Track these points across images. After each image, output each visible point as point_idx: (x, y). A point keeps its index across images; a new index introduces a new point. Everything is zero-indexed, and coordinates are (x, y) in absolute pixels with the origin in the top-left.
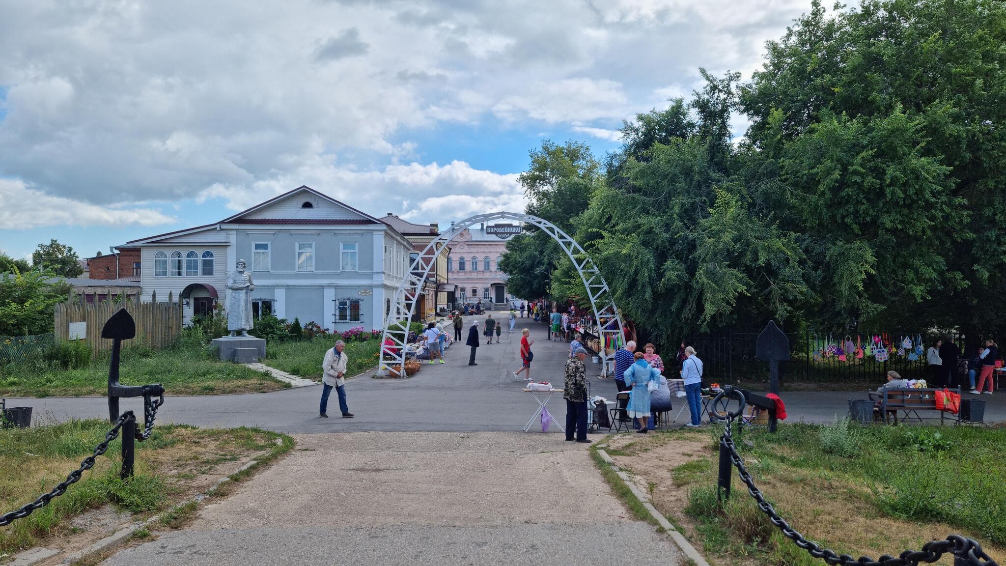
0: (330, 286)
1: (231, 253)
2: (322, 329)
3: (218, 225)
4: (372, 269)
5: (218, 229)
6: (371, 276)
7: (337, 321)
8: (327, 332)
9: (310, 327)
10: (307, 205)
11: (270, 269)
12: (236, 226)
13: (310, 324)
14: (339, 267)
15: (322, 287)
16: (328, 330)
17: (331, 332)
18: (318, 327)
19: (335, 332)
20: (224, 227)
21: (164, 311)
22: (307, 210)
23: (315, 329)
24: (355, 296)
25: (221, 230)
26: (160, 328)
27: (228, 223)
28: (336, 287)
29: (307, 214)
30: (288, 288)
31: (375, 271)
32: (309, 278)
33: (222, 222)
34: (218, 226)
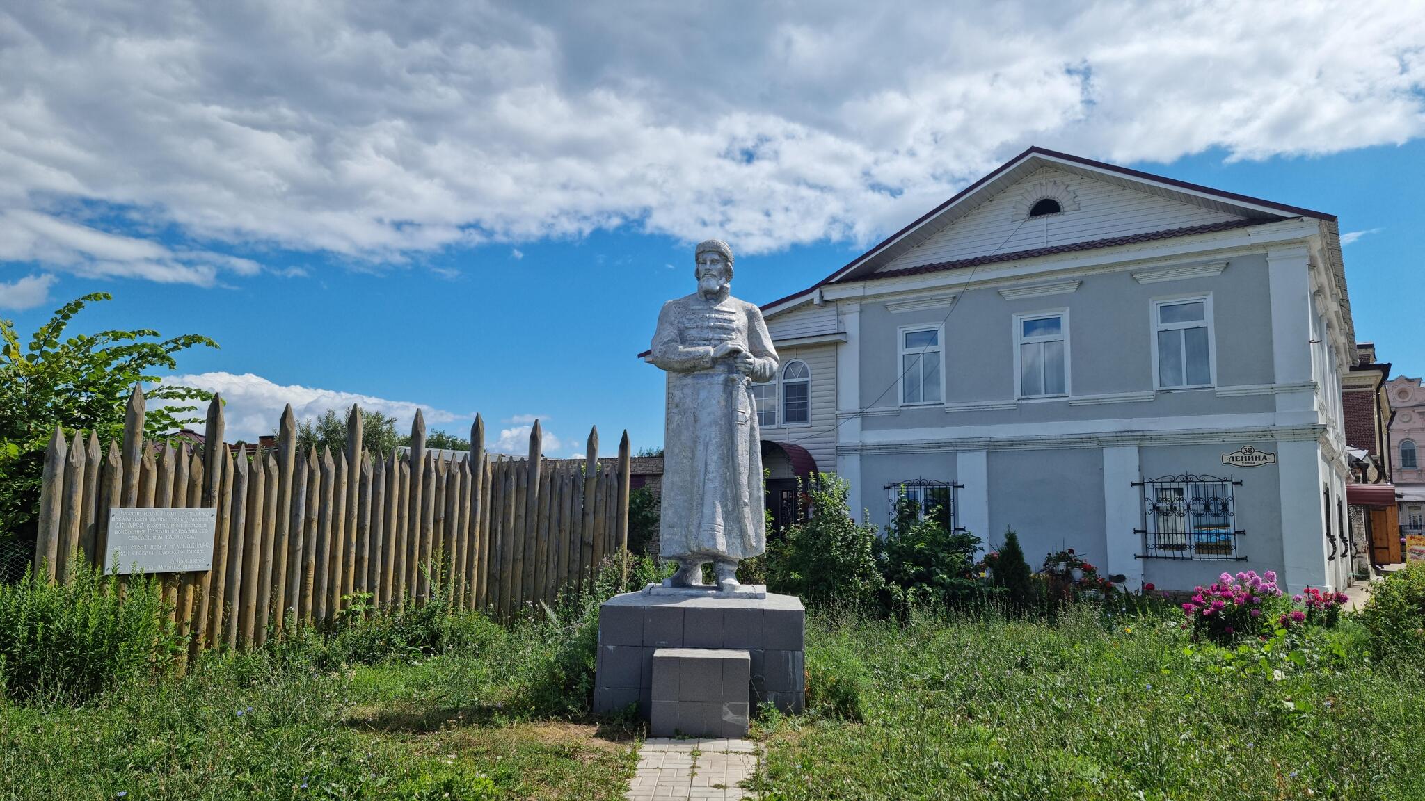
0: (1120, 438)
1: (849, 358)
2: (1101, 574)
3: (817, 292)
4: (1270, 379)
5: (817, 301)
6: (1267, 404)
7: (1152, 552)
8: (1120, 587)
9: (1062, 566)
10: (1046, 207)
11: (943, 400)
12: (856, 289)
13: (1062, 557)
14: (1150, 377)
15: (1094, 446)
16: (1121, 578)
17: (1134, 586)
18: (1088, 570)
19: (1148, 588)
20: (831, 293)
21: (567, 491)
22: (1043, 221)
23: (1078, 574)
24: (1211, 467)
25: (825, 303)
26: (553, 548)
27: (839, 282)
28: (1143, 443)
29: (1047, 231)
30: (993, 448)
31: (1280, 381)
32: (1054, 419)
33: (826, 282)
34: (815, 296)
